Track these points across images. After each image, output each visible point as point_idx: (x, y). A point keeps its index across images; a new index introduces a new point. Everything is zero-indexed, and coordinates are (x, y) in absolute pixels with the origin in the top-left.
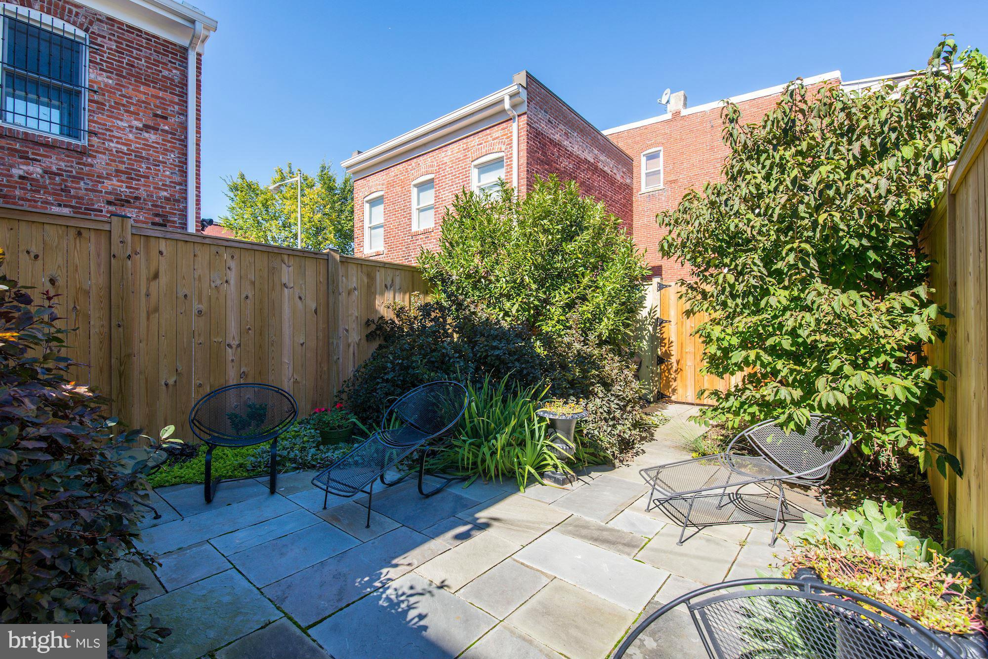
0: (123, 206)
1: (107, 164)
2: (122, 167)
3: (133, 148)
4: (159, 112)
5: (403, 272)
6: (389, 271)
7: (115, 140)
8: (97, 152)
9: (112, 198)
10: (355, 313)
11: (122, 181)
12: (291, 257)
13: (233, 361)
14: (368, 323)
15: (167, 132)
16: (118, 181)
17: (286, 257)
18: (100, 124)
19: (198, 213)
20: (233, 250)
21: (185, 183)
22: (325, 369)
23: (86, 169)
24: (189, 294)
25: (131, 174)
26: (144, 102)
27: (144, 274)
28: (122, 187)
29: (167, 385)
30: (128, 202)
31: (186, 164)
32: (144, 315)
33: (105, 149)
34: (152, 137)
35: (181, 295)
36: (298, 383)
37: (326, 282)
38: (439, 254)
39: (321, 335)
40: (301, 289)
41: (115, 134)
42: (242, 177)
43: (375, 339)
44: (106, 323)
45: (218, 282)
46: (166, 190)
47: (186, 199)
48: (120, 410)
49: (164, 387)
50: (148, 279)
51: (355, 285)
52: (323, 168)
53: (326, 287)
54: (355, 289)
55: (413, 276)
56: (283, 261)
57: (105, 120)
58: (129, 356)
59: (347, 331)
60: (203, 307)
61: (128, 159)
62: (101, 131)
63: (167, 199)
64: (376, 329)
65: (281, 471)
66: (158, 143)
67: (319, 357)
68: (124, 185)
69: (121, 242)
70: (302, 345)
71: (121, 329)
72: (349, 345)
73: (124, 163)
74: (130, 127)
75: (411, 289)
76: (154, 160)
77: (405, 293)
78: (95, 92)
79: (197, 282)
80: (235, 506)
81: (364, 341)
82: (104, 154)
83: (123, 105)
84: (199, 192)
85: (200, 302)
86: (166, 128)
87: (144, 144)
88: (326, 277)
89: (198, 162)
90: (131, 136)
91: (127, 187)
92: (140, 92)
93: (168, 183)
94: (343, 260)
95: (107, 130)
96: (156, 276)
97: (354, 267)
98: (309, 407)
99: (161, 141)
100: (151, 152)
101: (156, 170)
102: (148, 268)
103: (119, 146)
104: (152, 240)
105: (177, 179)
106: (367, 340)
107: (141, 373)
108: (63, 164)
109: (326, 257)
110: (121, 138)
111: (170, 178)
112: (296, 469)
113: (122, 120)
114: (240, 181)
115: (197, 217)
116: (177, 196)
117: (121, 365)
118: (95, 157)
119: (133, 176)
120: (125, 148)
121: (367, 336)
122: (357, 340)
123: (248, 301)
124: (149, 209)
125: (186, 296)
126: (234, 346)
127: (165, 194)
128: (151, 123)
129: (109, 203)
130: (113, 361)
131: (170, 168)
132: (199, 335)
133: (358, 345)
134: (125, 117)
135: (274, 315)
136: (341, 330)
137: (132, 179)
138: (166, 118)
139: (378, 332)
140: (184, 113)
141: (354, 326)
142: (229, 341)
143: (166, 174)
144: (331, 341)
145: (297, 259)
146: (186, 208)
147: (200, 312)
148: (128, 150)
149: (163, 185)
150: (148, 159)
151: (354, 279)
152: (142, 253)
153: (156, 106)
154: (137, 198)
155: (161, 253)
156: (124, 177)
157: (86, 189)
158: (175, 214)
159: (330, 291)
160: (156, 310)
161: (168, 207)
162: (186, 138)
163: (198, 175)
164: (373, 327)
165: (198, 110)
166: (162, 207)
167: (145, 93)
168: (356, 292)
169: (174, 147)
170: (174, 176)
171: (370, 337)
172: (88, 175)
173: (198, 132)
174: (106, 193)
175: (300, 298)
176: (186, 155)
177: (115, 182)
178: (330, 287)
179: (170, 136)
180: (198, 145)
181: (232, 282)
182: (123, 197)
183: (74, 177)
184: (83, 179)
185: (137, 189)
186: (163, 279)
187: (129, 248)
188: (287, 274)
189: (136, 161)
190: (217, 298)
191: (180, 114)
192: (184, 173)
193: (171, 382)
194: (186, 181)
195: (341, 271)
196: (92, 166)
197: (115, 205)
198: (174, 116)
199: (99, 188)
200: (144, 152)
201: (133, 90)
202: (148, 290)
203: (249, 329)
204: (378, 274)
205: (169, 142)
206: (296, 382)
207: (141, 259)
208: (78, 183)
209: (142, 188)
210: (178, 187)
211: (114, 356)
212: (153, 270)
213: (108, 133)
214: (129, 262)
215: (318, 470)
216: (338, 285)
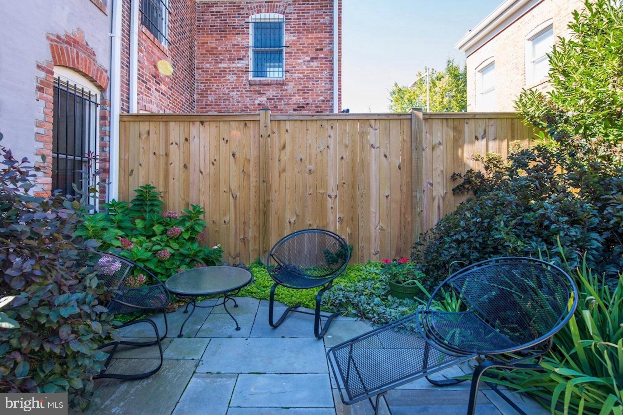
0: (301, 110)
1: (294, 87)
2: (300, 87)
3: (305, 74)
4: (318, 47)
5: (498, 122)
6: (480, 122)
7: (297, 72)
8: (289, 81)
9: (295, 107)
10: (439, 166)
11: (300, 96)
12: (378, 121)
13: (332, 208)
14: (454, 177)
15: (322, 58)
16: (299, 96)
17: (373, 122)
18: (290, 65)
19: (340, 106)
20: (332, 122)
21: (332, 89)
22: (409, 219)
23: (284, 93)
24: (303, 159)
25: (304, 90)
26: (311, 44)
27: (277, 146)
28: (300, 99)
29: (290, 223)
30: (303, 107)
31: (333, 75)
32: (277, 174)
33: (293, 79)
34: (315, 64)
35: (299, 159)
36: (384, 230)
37: (409, 139)
38: (552, 94)
39: (404, 188)
40: (386, 148)
41: (297, 68)
42: (396, 85)
43: (462, 193)
44: (257, 179)
45: (322, 148)
46: (322, 95)
47: (333, 98)
48: (264, 237)
49: (288, 224)
50: (279, 150)
51: (440, 139)
52: (449, 62)
53: (409, 144)
54: (440, 144)
55: (513, 124)
56: (370, 126)
57: (293, 62)
58: (269, 201)
59: (431, 185)
60: (312, 167)
61: (304, 81)
62: (291, 69)
63: (323, 101)
64: (464, 183)
65: (342, 313)
66: (318, 67)
67: (403, 209)
68: (301, 97)
69: (265, 126)
70: (387, 197)
71: (265, 184)
72: (433, 199)
73: (300, 84)
74: (304, 61)
75: (510, 136)
76: (316, 78)
77: (502, 140)
78: (288, 47)
79: (308, 149)
80: (286, 340)
81: (450, 195)
82: (292, 81)
83: (301, 50)
84: (341, 92)
85: (310, 163)
86: (322, 56)
87: (311, 70)
88: (409, 135)
89: (340, 72)
90: (305, 67)
91: (303, 99)
92: (308, 38)
93: (323, 91)
94: (427, 117)
95: (293, 67)
96: (284, 147)
97: (439, 122)
98: (394, 253)
99: (319, 65)
100: (315, 74)
101: (317, 84)
102: (279, 142)
103: (299, 75)
104: (282, 122)
105: (328, 86)
106: (454, 194)
107: (275, 213)
108: (274, 93)
109: (409, 117)
110: (299, 70)
111: (324, 87)
112: (355, 315)
113: (300, 59)
114: (395, 88)
115: (339, 109)
116: (328, 98)
117: (265, 207)
118: (288, 85)
119: (306, 91)
120: (301, 76)
121: (454, 190)
122: (442, 193)
123: (343, 161)
124: (314, 110)
125: (301, 160)
126: (333, 197)
127: (322, 98)
128: (314, 56)
129: (295, 110)
130: (261, 204)
131: (325, 81)
132: (310, 188)
133: (444, 198)
134: (302, 57)
135: (363, 172)
136: (425, 184)
137: (305, 93)
138: (322, 50)
139: (467, 186)
140: (331, 43)
141: (439, 179)
142: (330, 192)
143: (323, 85)
144: (414, 194)
145: (382, 122)
146: (333, 104)
147: (310, 171)
148: (303, 76)
149: (321, 92)
150: (313, 79)
151: (439, 134)
152: (276, 133)
153: (317, 44)
154: (308, 104)
155: (287, 131)
156: (301, 93)
157: (284, 104)
158: (327, 110)
159: (414, 147)
160: (284, 170)
161: (323, 106)
162: (333, 58)
163: (340, 81)
164: (460, 181)
165: (340, 38)
166: (320, 107)
167: (311, 38)
168: (441, 147)
169: (326, 67)
170: (327, 85)
171: (458, 191)
172: (285, 96)
173: (340, 52)
174: (293, 104)
175: (385, 156)
176: (333, 69)
177: (297, 97)
178: (414, 144)
179: (324, 60)
180: (340, 61)
181: (331, 147)
182: (301, 105)
183: (279, 99)
184: (283, 99)
185: (307, 98)
186: (288, 148)
187: (269, 130)
188: (373, 137)
189: (307, 81)
190: (322, 160)
191: (330, 44)
192: (332, 81)
193: (292, 221)
194: (333, 87)
195: (425, 128)
196: (287, 90)
197: (297, 110)
198: (326, 47)
199: (290, 102)
200: (311, 75)
201: (306, 38)
202: (280, 156)
203: (344, 183)
204: (466, 126)
205: (324, 64)
206: (382, 229)
207: (275, 136)
208: (281, 102)
209: (310, 97)
210: (329, 92)
211: (261, 201)
212: (282, 142)
213: (294, 69)
214: (269, 139)
215: (373, 325)
216: (421, 141)
